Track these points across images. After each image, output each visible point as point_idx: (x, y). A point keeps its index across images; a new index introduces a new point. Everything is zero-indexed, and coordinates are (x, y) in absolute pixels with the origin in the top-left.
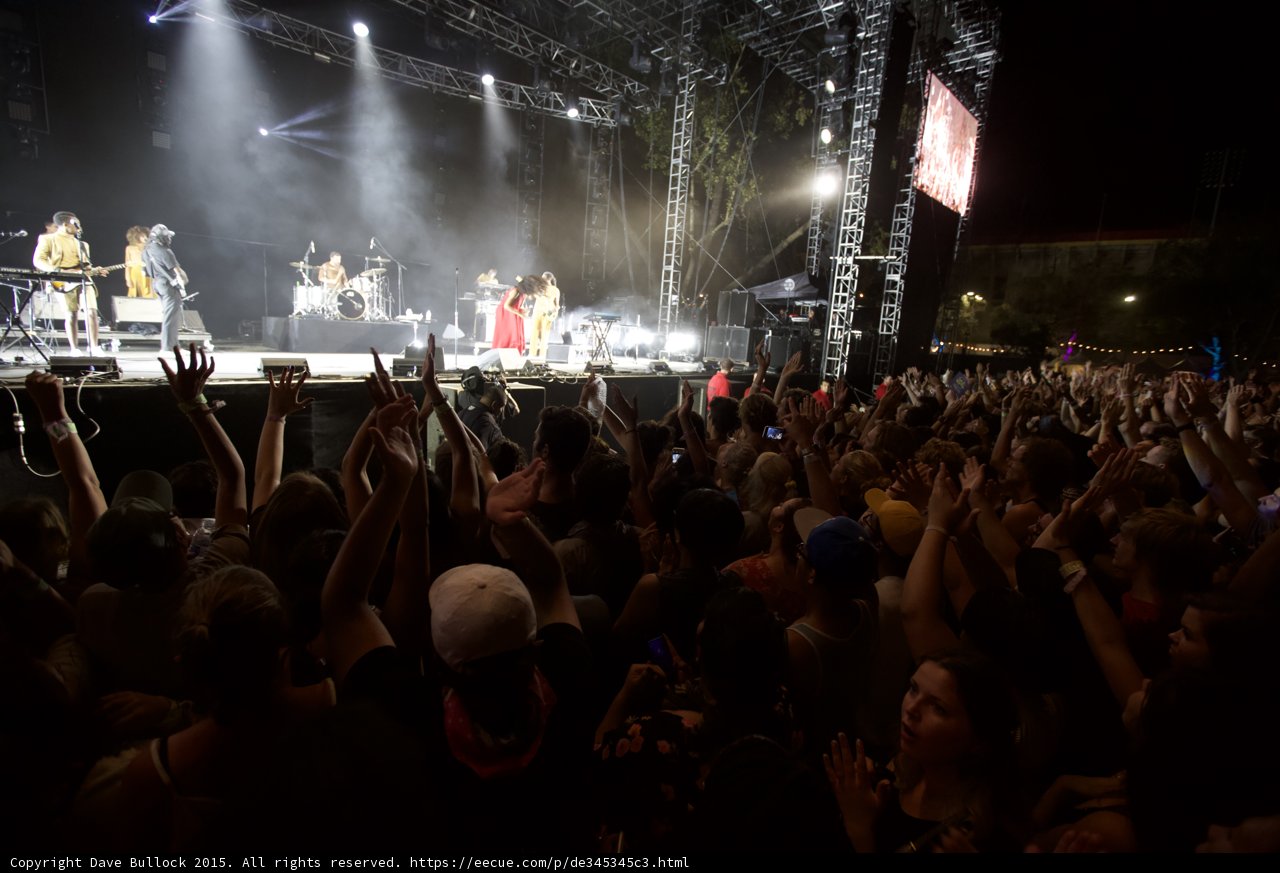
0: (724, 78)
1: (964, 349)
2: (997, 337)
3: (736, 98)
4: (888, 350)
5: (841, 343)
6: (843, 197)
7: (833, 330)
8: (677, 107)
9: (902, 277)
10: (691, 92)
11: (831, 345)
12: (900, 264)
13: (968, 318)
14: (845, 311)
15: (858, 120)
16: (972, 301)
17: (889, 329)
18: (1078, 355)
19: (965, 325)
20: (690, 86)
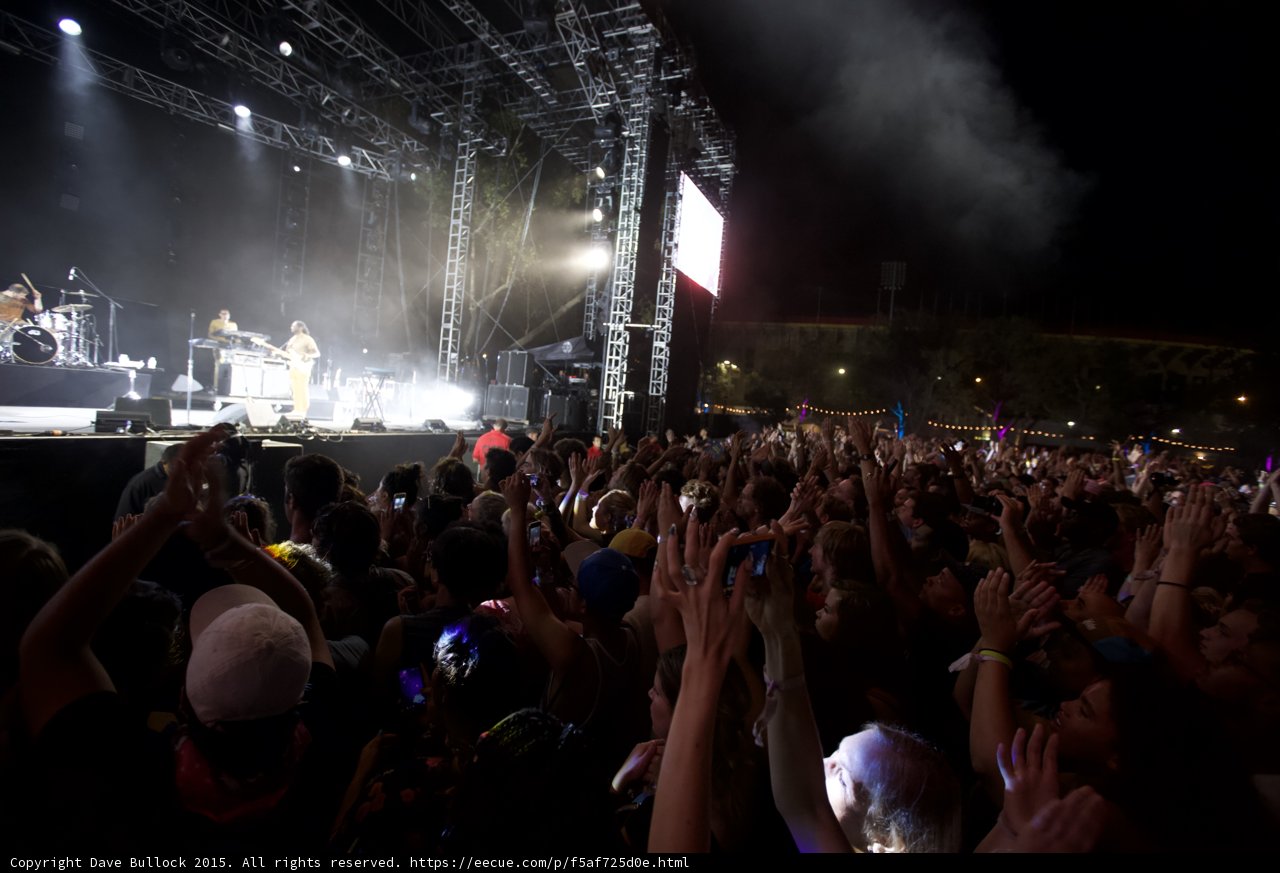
0: (504, 151)
1: (724, 410)
2: (750, 400)
3: (516, 171)
4: (657, 409)
5: (616, 403)
6: (613, 269)
7: (608, 390)
8: (457, 171)
9: (667, 345)
10: (472, 159)
11: (607, 405)
12: (665, 332)
13: (726, 383)
14: (618, 373)
15: (625, 204)
16: (729, 369)
17: (658, 391)
18: (810, 416)
19: (724, 389)
20: (471, 153)
